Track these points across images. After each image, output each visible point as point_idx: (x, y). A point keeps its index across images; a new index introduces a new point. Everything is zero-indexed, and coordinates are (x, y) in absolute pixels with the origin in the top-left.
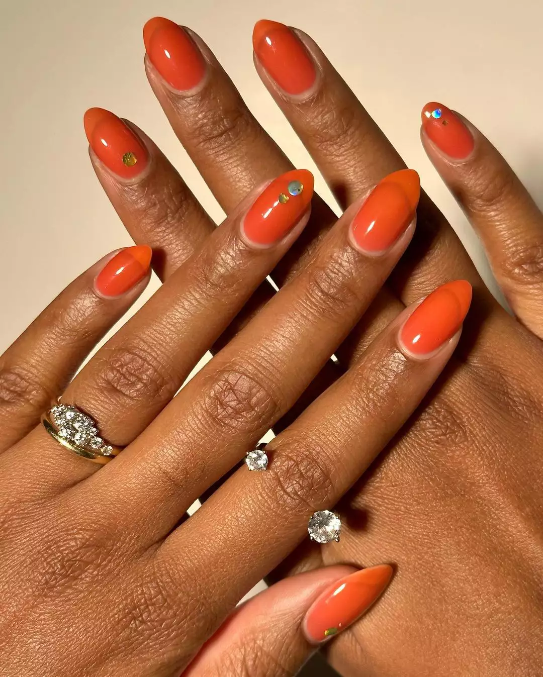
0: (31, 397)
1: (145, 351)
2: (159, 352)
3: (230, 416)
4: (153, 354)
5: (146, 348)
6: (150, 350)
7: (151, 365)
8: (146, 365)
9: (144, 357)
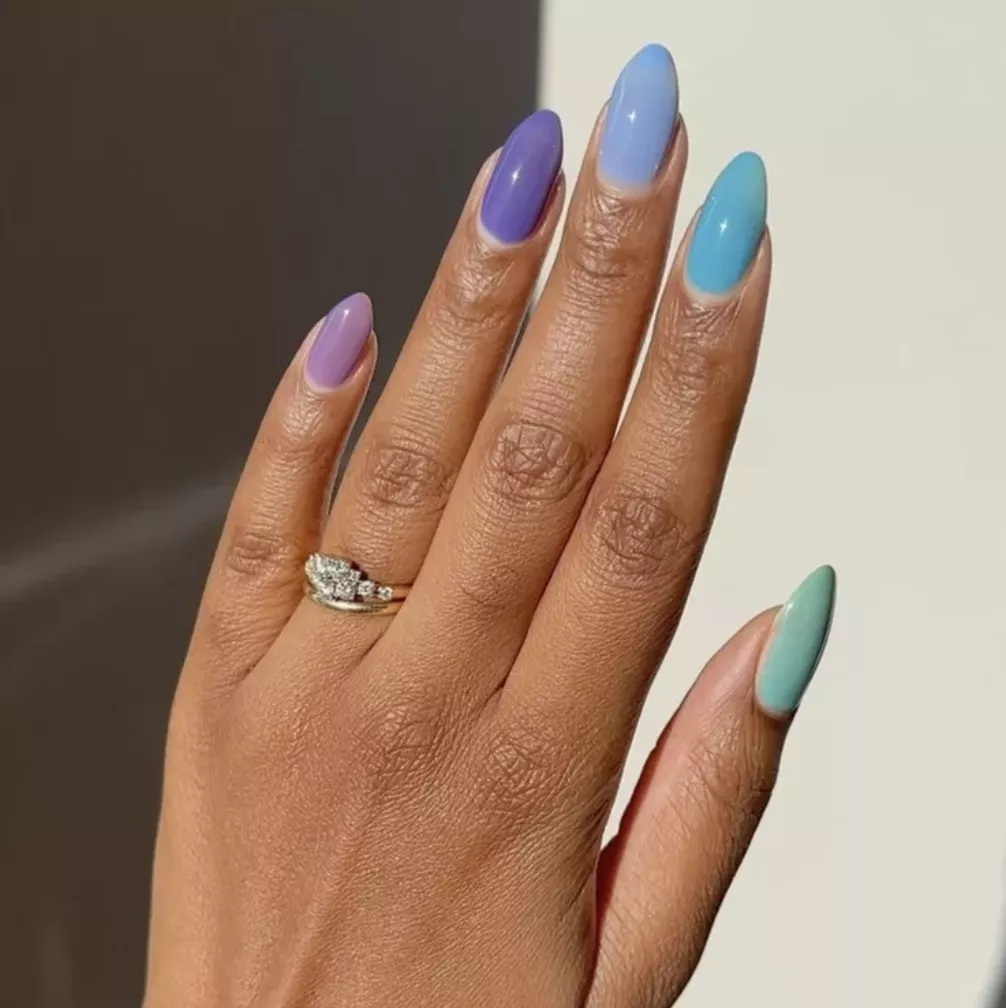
0: (280, 557)
1: (407, 439)
2: (425, 434)
3: (526, 484)
4: (418, 439)
5: (406, 433)
6: (412, 436)
7: (420, 454)
8: (413, 455)
9: (406, 447)
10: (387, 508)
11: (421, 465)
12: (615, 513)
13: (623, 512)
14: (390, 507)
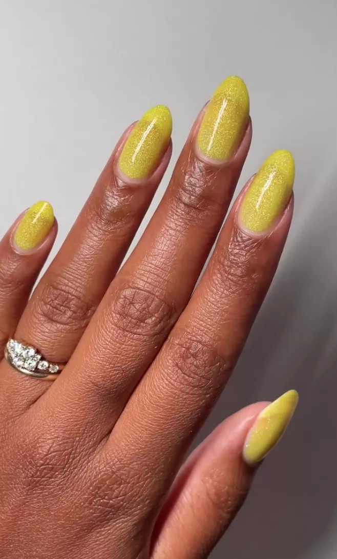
6: (70, 284)
7: (74, 296)
8: (70, 296)
9: (67, 290)
10: (52, 323)
11: (73, 302)
12: (184, 349)
13: (188, 349)
14: (54, 323)
